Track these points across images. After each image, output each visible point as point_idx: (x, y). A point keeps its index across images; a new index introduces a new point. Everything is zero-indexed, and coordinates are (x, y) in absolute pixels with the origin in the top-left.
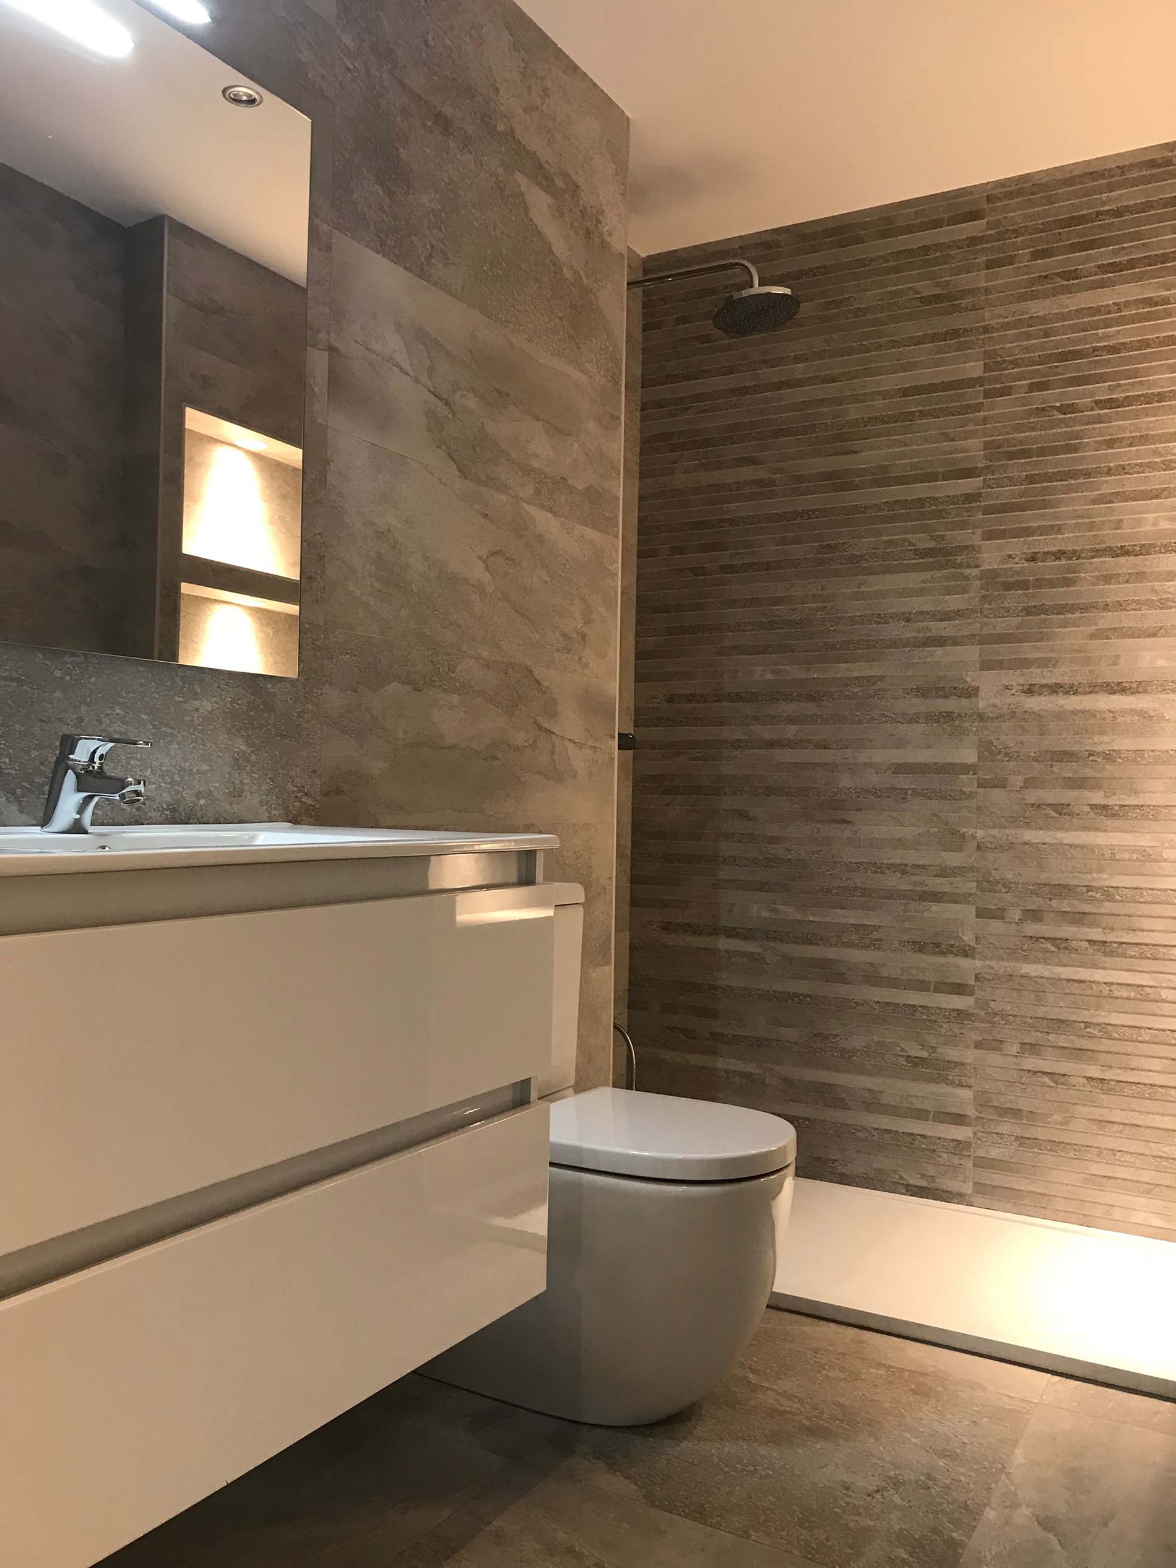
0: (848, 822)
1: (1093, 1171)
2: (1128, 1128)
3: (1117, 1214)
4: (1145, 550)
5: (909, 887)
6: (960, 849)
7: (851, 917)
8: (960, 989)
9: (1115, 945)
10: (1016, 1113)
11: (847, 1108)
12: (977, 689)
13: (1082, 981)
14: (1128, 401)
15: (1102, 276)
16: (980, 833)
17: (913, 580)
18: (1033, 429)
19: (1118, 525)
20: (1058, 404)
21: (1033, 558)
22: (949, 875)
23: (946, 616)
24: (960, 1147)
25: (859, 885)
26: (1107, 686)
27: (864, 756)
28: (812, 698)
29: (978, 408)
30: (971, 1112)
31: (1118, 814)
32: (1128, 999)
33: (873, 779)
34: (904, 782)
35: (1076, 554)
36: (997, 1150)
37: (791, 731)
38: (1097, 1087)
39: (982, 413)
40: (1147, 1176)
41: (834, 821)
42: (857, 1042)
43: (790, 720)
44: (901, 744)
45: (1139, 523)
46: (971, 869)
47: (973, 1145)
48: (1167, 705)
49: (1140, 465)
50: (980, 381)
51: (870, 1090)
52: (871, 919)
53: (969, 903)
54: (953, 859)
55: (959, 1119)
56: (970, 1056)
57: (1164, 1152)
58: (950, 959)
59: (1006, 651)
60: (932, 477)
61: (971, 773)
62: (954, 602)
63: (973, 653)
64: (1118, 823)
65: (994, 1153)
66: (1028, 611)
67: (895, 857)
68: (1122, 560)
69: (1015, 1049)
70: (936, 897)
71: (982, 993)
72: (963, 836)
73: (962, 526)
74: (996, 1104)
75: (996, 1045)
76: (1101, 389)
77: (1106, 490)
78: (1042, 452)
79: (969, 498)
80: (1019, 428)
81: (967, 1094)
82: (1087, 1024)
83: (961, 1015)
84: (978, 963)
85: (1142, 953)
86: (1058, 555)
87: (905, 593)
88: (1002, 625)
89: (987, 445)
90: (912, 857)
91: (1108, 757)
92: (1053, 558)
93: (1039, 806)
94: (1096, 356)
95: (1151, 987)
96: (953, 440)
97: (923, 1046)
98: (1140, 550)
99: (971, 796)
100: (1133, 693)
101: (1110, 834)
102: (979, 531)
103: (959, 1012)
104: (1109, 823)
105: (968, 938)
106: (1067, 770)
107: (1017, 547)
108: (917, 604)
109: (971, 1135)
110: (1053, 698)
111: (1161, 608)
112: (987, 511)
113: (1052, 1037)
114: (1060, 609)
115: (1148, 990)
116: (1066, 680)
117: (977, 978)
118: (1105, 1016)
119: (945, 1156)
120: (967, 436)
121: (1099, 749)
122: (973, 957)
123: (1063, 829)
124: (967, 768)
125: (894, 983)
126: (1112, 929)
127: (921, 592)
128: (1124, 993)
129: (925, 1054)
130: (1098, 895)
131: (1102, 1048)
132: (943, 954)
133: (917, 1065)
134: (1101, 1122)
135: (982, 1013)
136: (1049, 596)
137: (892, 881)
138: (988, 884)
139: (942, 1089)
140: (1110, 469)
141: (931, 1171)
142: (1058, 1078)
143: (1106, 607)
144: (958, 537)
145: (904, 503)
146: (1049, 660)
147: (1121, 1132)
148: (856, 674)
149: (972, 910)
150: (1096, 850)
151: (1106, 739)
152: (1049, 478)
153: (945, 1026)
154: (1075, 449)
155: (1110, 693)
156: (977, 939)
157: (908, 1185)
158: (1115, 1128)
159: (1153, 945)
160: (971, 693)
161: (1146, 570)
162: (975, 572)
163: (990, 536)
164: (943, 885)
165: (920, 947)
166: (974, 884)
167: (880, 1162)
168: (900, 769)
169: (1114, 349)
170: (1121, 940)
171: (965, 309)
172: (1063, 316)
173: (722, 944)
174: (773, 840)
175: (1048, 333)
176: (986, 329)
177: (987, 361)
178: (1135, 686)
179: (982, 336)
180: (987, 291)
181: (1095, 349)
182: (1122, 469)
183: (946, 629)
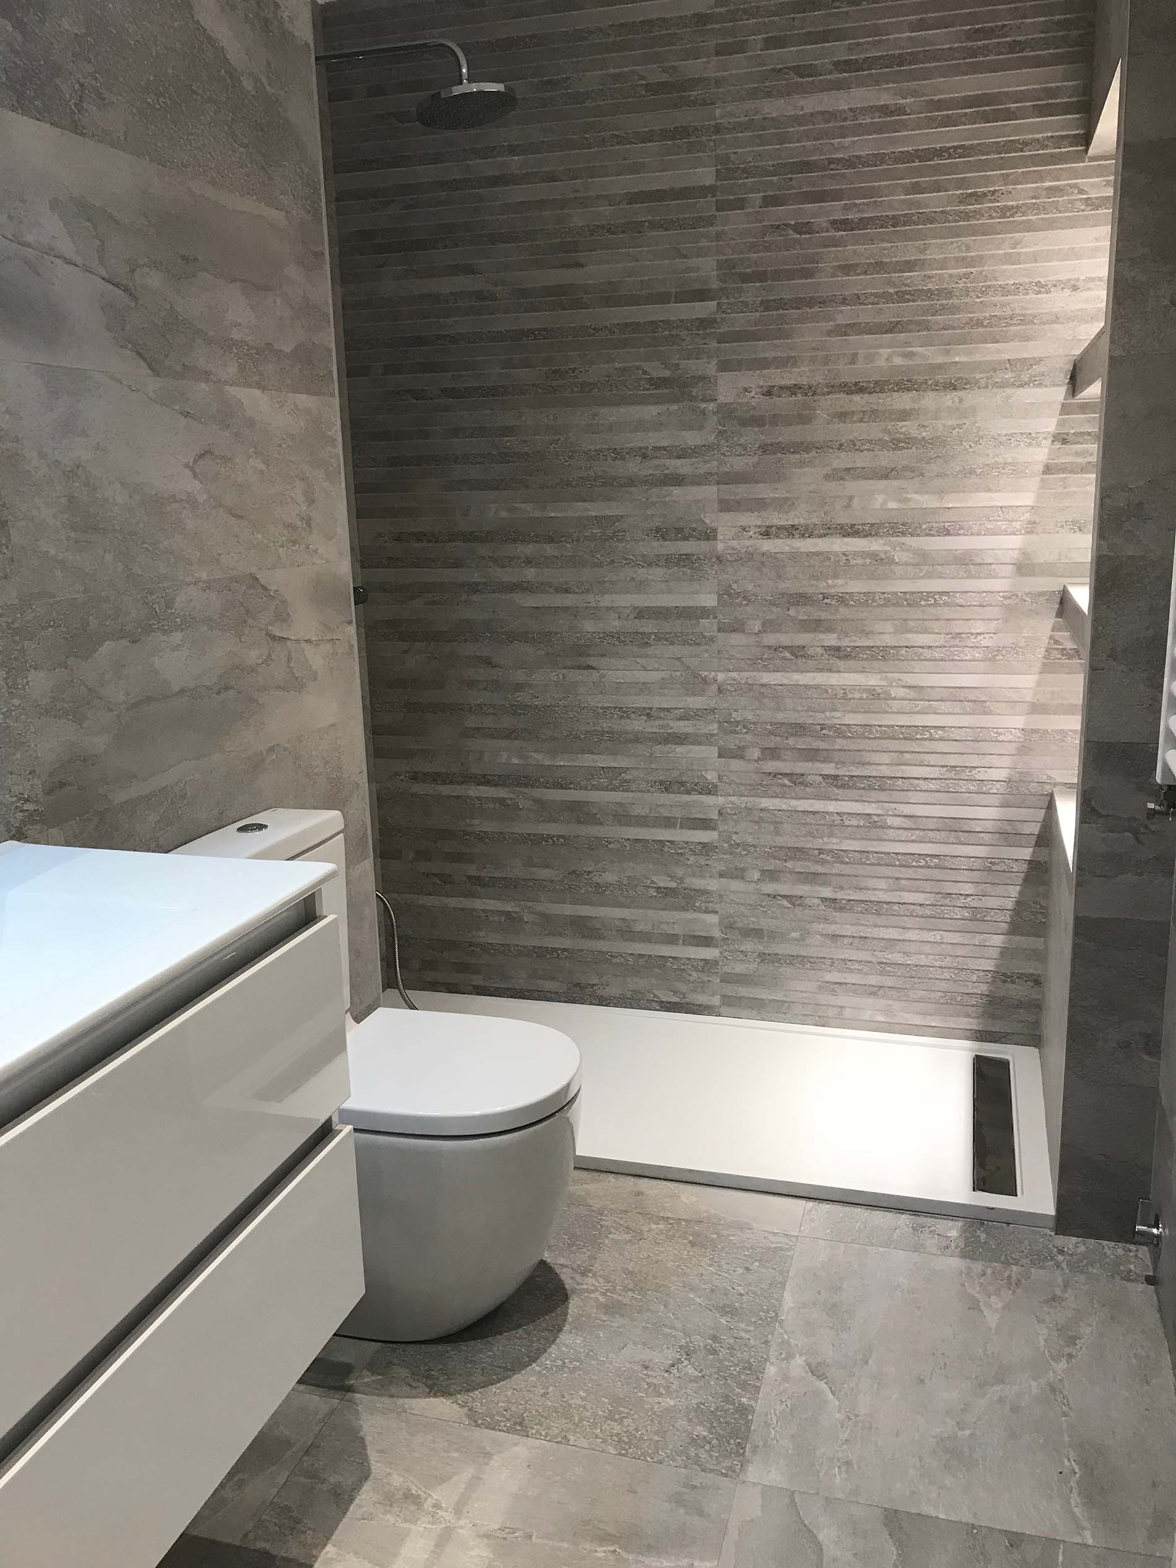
0: (592, 668)
1: (827, 979)
2: (856, 941)
3: (847, 1013)
4: (879, 387)
5: (654, 731)
6: (702, 692)
7: (602, 761)
8: (705, 824)
9: (847, 779)
10: (757, 933)
11: (601, 937)
12: (715, 530)
13: (816, 812)
14: (864, 223)
15: (838, 75)
16: (721, 677)
17: (651, 411)
18: (768, 249)
19: (853, 359)
20: (793, 223)
21: (769, 393)
22: (693, 718)
23: (683, 453)
24: (708, 966)
25: (607, 730)
26: (841, 528)
27: (606, 601)
28: (551, 540)
29: (710, 221)
30: (717, 933)
31: (850, 656)
32: (858, 826)
33: (615, 624)
34: (648, 626)
35: (811, 390)
36: (743, 967)
37: (530, 574)
38: (831, 907)
39: (715, 228)
40: (873, 980)
41: (579, 668)
42: (609, 877)
43: (528, 562)
44: (642, 587)
45: (873, 358)
46: (713, 711)
47: (720, 963)
48: (898, 548)
49: (875, 295)
50: (710, 190)
51: (624, 920)
52: (619, 762)
53: (711, 744)
54: (695, 702)
55: (706, 941)
56: (713, 885)
57: (888, 959)
58: (694, 797)
59: (741, 491)
60: (664, 298)
61: (712, 617)
62: (692, 438)
63: (710, 491)
64: (851, 663)
65: (740, 968)
66: (765, 449)
67: (640, 702)
68: (857, 398)
69: (756, 875)
70: (680, 739)
71: (725, 827)
72: (705, 680)
73: (697, 354)
74: (740, 925)
75: (738, 874)
76: (836, 210)
77: (841, 320)
78: (778, 275)
79: (704, 323)
80: (753, 247)
81: (713, 919)
82: (821, 851)
83: (706, 849)
84: (721, 800)
85: (869, 786)
86: (794, 389)
87: (641, 426)
88: (738, 463)
89: (720, 265)
90: (658, 702)
91: (843, 600)
92: (789, 393)
93: (776, 649)
94: (832, 170)
95: (879, 815)
96: (685, 257)
97: (672, 878)
98: (874, 388)
99: (712, 640)
100: (866, 536)
101: (842, 674)
102: (714, 362)
103: (704, 845)
104: (841, 664)
105: (711, 776)
106: (801, 613)
107: (754, 380)
108: (653, 438)
109: (719, 954)
110: (789, 541)
111: (894, 449)
112: (722, 339)
113: (789, 864)
114: (796, 448)
115: (876, 818)
116: (802, 522)
117: (720, 813)
118: (837, 843)
119: (694, 974)
120: (701, 253)
121: (833, 591)
122: (715, 794)
123: (798, 671)
124: (705, 613)
125: (643, 822)
126: (844, 764)
127: (659, 426)
128: (854, 822)
129: (674, 885)
130: (831, 733)
131: (834, 871)
132: (688, 793)
133: (667, 895)
134: (835, 937)
135: (726, 845)
136: (786, 434)
137: (638, 725)
138: (730, 725)
139: (689, 915)
140: (845, 299)
141: (682, 987)
142: (794, 900)
143: (841, 447)
144: (694, 367)
145: (636, 327)
146: (786, 500)
147: (851, 944)
148: (593, 514)
149: (714, 751)
150: (830, 690)
151: (840, 582)
152: (781, 304)
153: (692, 858)
154: (807, 274)
155: (844, 536)
156: (720, 777)
157: (662, 1002)
158: (846, 941)
159: (880, 777)
160: (710, 535)
161: (880, 409)
162: (712, 406)
163: (725, 366)
164: (686, 727)
165: (666, 787)
166: (716, 726)
167: (635, 983)
168: (641, 613)
169: (849, 163)
170: (851, 774)
171: (694, 103)
172: (798, 120)
173: (474, 791)
174: (519, 687)
175: (782, 139)
176: (717, 129)
177: (719, 167)
178: (867, 528)
179: (714, 138)
180: (718, 82)
181: (831, 161)
182: (857, 299)
183: (683, 467)
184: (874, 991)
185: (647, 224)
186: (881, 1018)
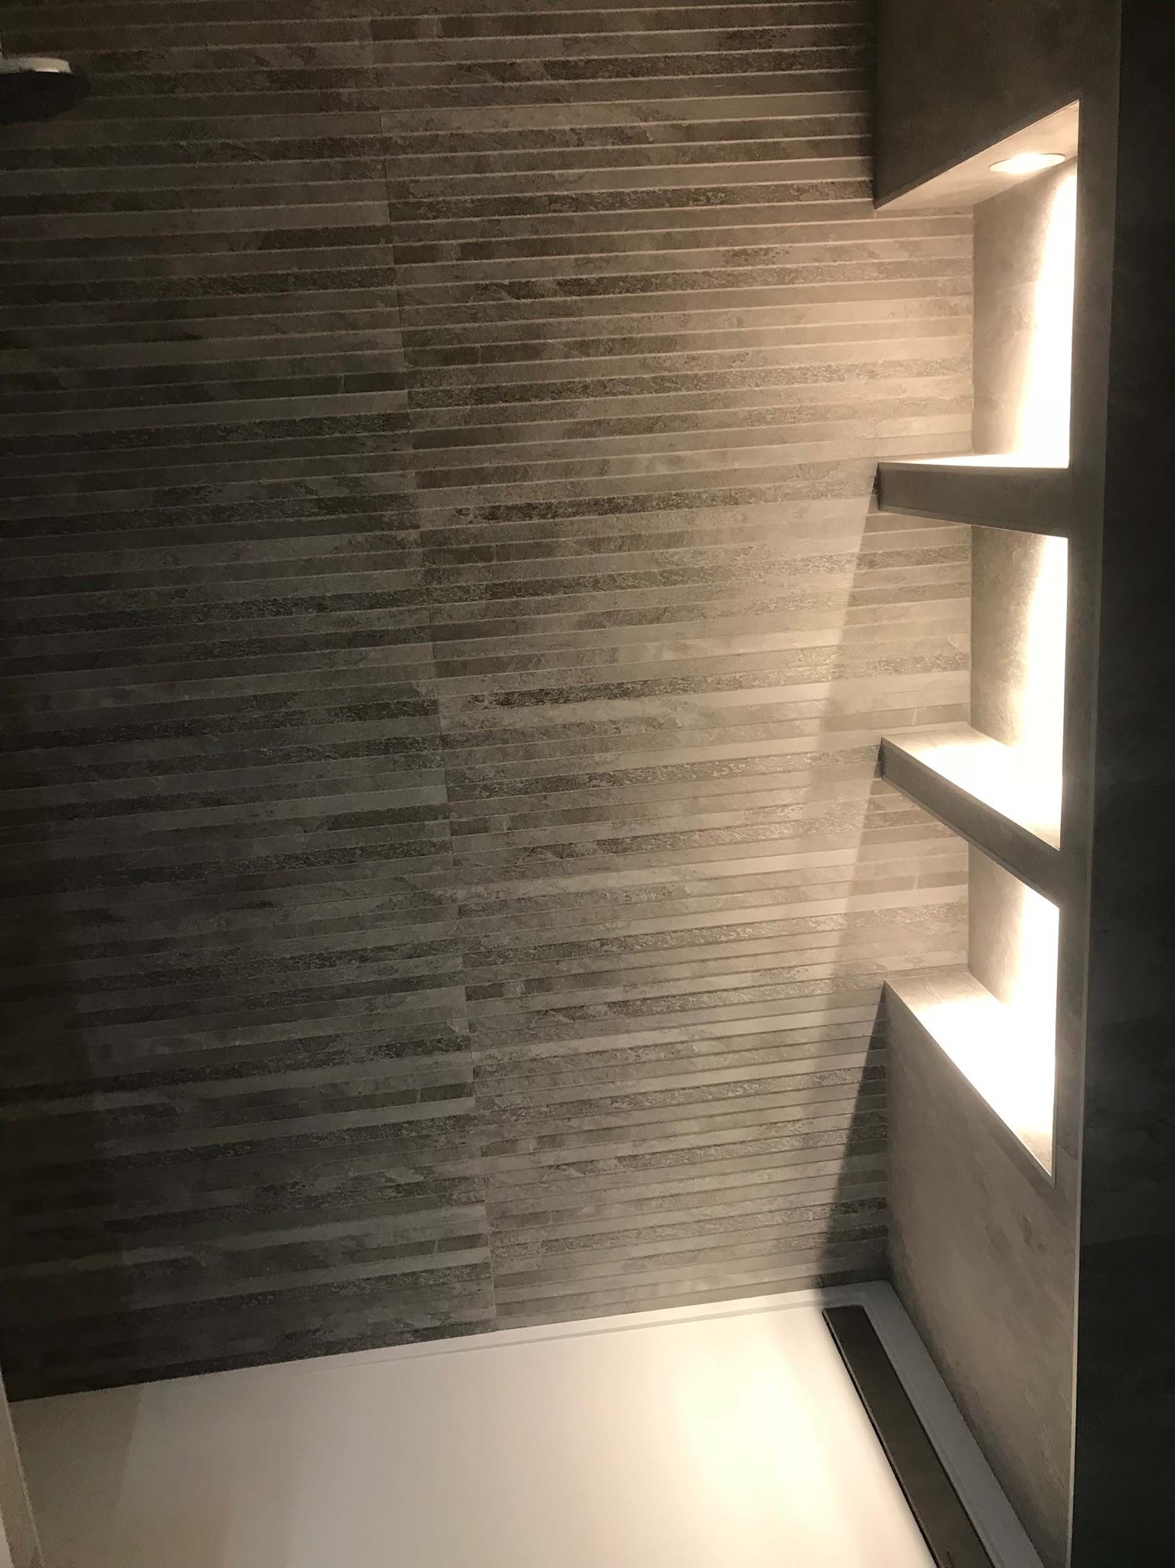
0: (270, 905)
1: (633, 1255)
2: (667, 1200)
3: (665, 1290)
4: (640, 504)
5: (372, 978)
6: (436, 917)
7: (300, 1030)
8: (456, 1091)
9: (639, 1003)
10: (537, 1217)
11: (324, 1265)
12: (435, 703)
13: (603, 1052)
14: (604, 285)
15: (552, 82)
16: (461, 894)
17: (325, 545)
18: (474, 318)
19: (603, 468)
20: (507, 282)
21: (492, 515)
22: (426, 954)
23: (378, 601)
24: (476, 1271)
25: (301, 987)
26: (605, 689)
27: (282, 809)
28: (185, 732)
29: (388, 276)
30: (485, 1229)
31: (630, 848)
32: (659, 1060)
33: (299, 841)
34: (351, 839)
35: (549, 510)
36: (522, 1263)
37: (159, 784)
38: (631, 1166)
39: (394, 287)
40: (692, 1243)
41: (249, 906)
42: (325, 1185)
43: (154, 767)
44: (334, 787)
45: (628, 466)
46: (454, 941)
47: (492, 1265)
48: (679, 709)
49: (626, 382)
50: (385, 233)
51: (352, 1237)
52: (326, 1028)
53: (456, 983)
54: (428, 932)
55: (472, 1241)
56: (476, 1167)
57: (707, 1215)
58: (439, 1057)
59: (470, 648)
60: (329, 386)
61: (440, 817)
62: (387, 580)
63: (421, 653)
64: (631, 859)
65: (519, 1266)
66: (494, 592)
67: (349, 941)
68: (612, 518)
69: (532, 1145)
70: (411, 984)
71: (484, 1090)
72: (439, 901)
73: (382, 464)
74: (515, 1212)
75: (507, 1147)
76: (565, 267)
77: (582, 417)
78: (490, 355)
79: (388, 421)
80: (452, 315)
81: (479, 1211)
82: (614, 1099)
83: (460, 1122)
84: (476, 1056)
85: (668, 1008)
86: (527, 511)
87: (310, 566)
88: (460, 611)
89: (408, 339)
90: (371, 939)
91: (614, 779)
92: (520, 515)
93: (533, 850)
94: (555, 211)
95: (682, 1042)
96: (354, 327)
97: (418, 1170)
98: (633, 505)
99: (444, 847)
100: (638, 696)
101: (622, 873)
102: (411, 473)
103: (456, 1118)
104: (619, 860)
105: (459, 1027)
106: (562, 800)
107: (470, 499)
108: (335, 583)
109: (489, 1255)
110: (539, 708)
111: (665, 584)
112: (423, 441)
113: (574, 1123)
114: (533, 588)
115: (680, 1047)
116: (553, 685)
117: (476, 1073)
118: (633, 1086)
119: (458, 1286)
120: (376, 321)
121: (601, 770)
122: (468, 1047)
123: (567, 874)
124: (433, 812)
125: (369, 1102)
126: (634, 985)
127: (336, 566)
128: (653, 1056)
129: (421, 1178)
130: (614, 949)
131: (632, 1122)
132: (429, 1053)
133: (411, 1193)
134: (639, 1202)
135: (487, 1113)
136: (522, 570)
137: (348, 973)
138: (479, 956)
139: (443, 1213)
140: (586, 387)
141: (444, 1306)
142: (584, 1166)
143: (596, 584)
144: (384, 481)
145: (290, 427)
146: (529, 658)
147: (661, 1206)
149: (460, 991)
150: (608, 895)
151: (609, 756)
152: (501, 395)
153: (443, 1138)
154: (534, 352)
155: (609, 698)
156: (471, 1027)
157: (417, 1331)
158: (654, 1203)
159: (680, 995)
160: (428, 709)
161: (643, 533)
162: (414, 535)
163: (430, 480)
164: (418, 968)
165: (396, 1050)
166: (460, 960)
167: (374, 1315)
168: (336, 823)
169: (577, 203)
170: (645, 996)
171: (348, 106)
172: (503, 141)
173: (101, 1102)
174: (157, 946)
175: (481, 165)
176: (386, 146)
177: (394, 201)
178: (639, 687)
179: (382, 158)
180: (380, 77)
181: (553, 200)
182: (603, 387)
183: (380, 619)
184: (692, 1257)
185: (292, 279)
186: (703, 1286)
